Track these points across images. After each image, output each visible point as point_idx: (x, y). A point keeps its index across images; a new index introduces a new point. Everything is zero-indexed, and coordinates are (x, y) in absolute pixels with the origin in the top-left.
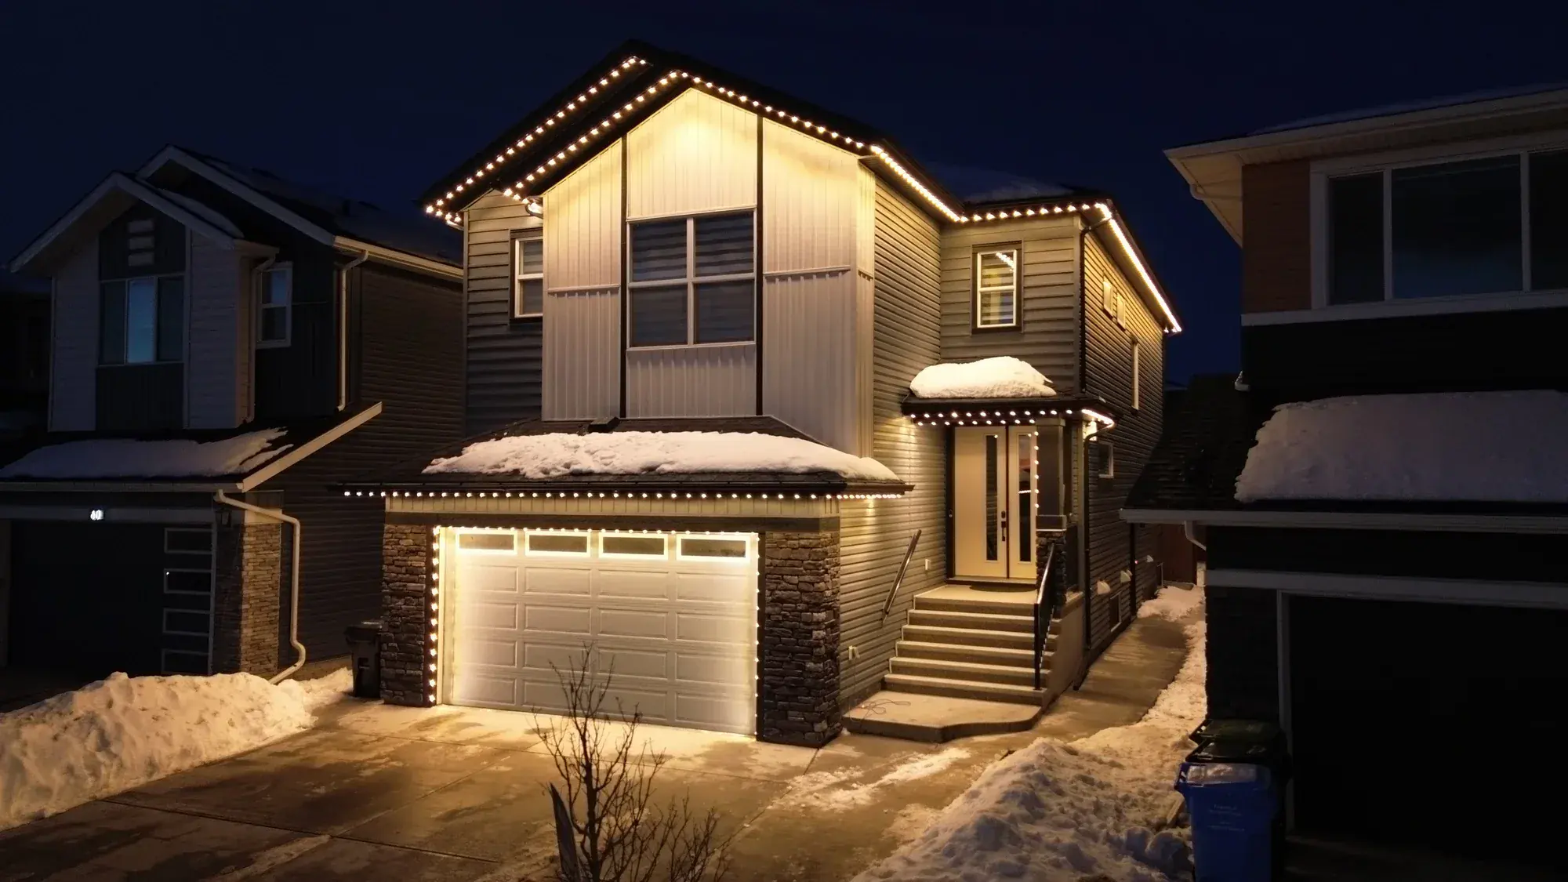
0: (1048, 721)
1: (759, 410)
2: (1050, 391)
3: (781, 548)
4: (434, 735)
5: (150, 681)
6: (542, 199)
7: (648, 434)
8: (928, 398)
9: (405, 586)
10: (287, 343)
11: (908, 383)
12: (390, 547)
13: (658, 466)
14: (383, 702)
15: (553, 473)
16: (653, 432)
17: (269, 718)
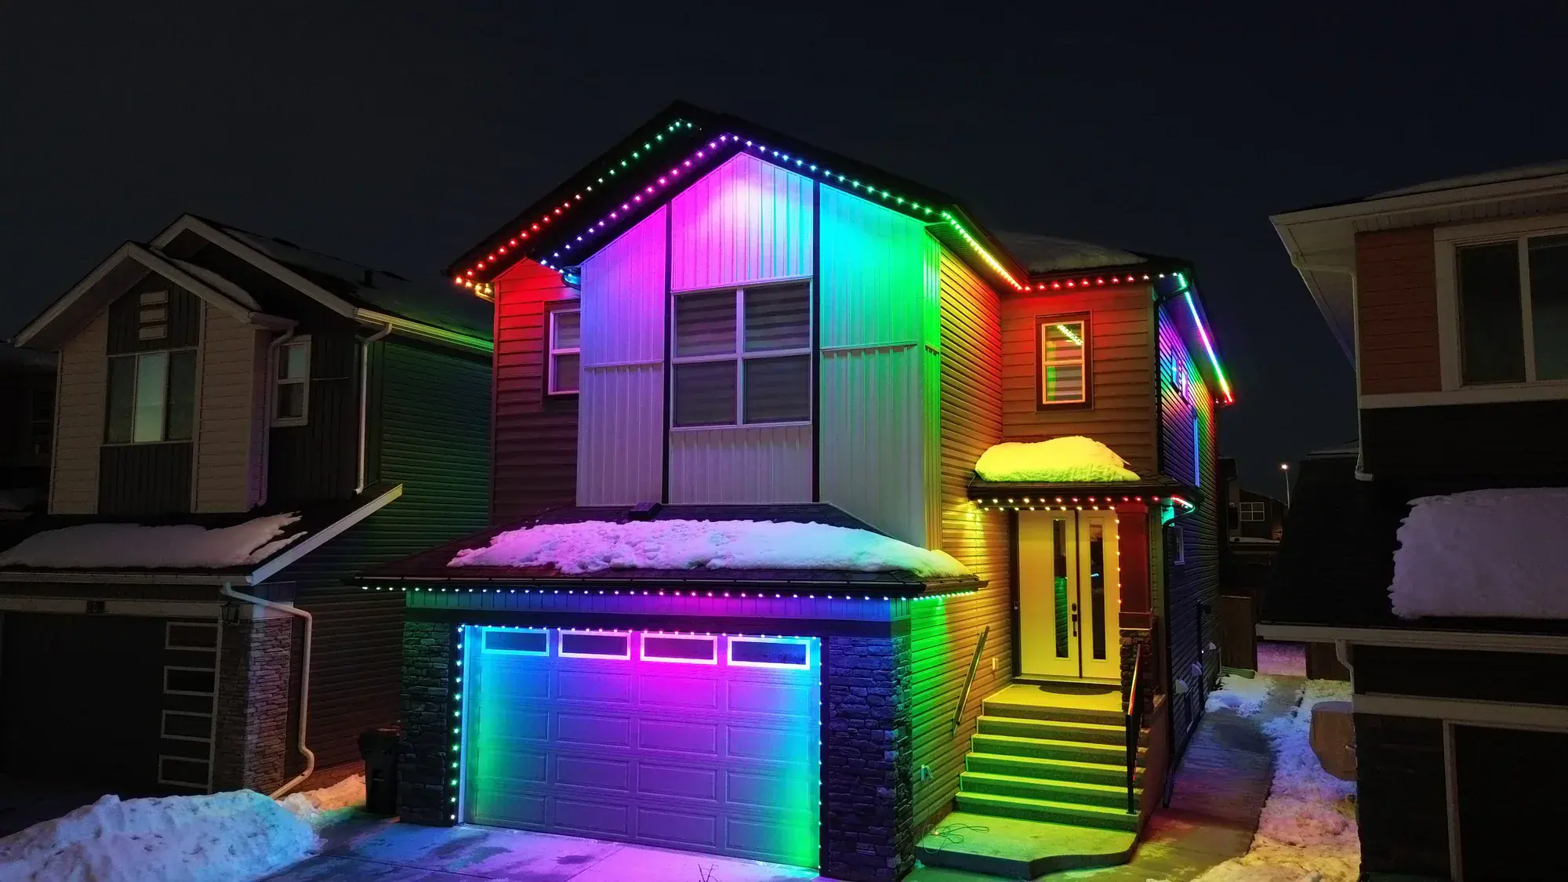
0: (1147, 851)
1: (816, 495)
2: (1132, 476)
3: (847, 655)
4: (456, 864)
5: (144, 803)
6: (580, 269)
7: (694, 523)
8: (996, 482)
9: (426, 690)
10: (303, 421)
11: (972, 465)
12: (410, 647)
13: (709, 561)
14: (398, 819)
15: (592, 568)
16: (700, 520)
17: (274, 844)
